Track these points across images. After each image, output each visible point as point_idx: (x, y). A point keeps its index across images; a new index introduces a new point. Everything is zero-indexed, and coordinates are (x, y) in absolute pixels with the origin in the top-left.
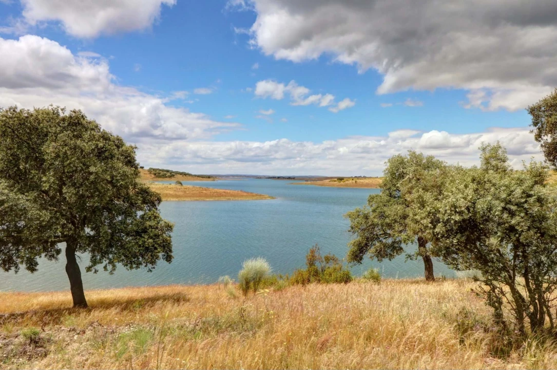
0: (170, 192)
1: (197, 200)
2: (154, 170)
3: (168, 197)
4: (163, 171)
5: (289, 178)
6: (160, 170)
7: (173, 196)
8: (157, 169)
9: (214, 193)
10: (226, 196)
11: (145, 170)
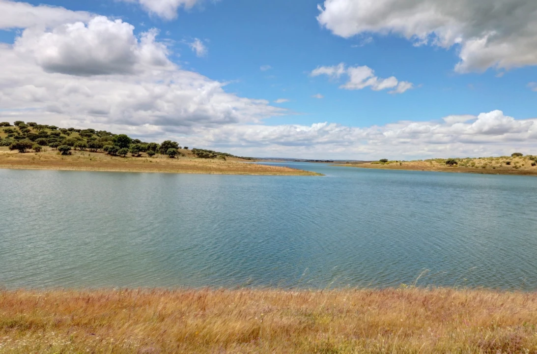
0: (214, 166)
1: (241, 174)
2: (197, 150)
3: (211, 171)
4: (206, 151)
5: (328, 161)
6: (203, 151)
7: (216, 170)
8: (200, 150)
9: (259, 168)
10: (271, 171)
11: (189, 151)
